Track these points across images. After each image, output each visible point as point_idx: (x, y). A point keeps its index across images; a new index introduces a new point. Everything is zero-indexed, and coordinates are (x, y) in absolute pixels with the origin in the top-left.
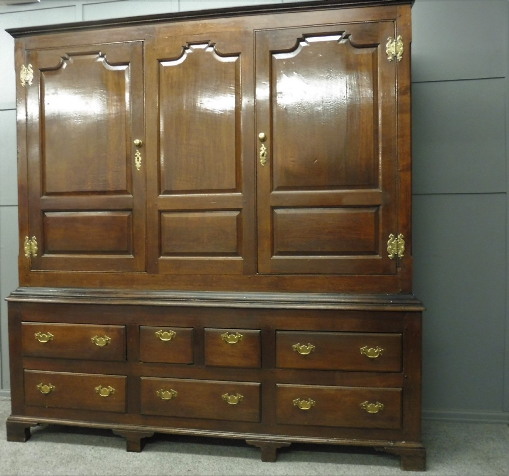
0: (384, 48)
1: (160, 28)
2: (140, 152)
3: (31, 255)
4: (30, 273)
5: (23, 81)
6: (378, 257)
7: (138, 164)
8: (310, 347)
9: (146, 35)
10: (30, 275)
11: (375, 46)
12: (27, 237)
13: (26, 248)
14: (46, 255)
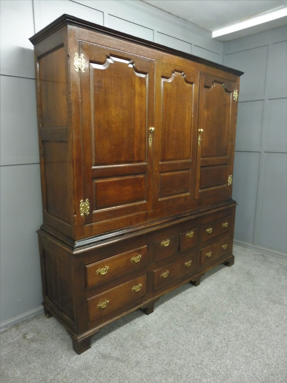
0: (233, 94)
1: (163, 55)
2: (151, 135)
3: (85, 214)
4: (85, 228)
5: (76, 67)
6: (225, 185)
7: (150, 144)
8: (211, 229)
9: (157, 57)
10: (85, 229)
11: (230, 92)
12: (82, 200)
13: (82, 209)
14: (95, 212)
